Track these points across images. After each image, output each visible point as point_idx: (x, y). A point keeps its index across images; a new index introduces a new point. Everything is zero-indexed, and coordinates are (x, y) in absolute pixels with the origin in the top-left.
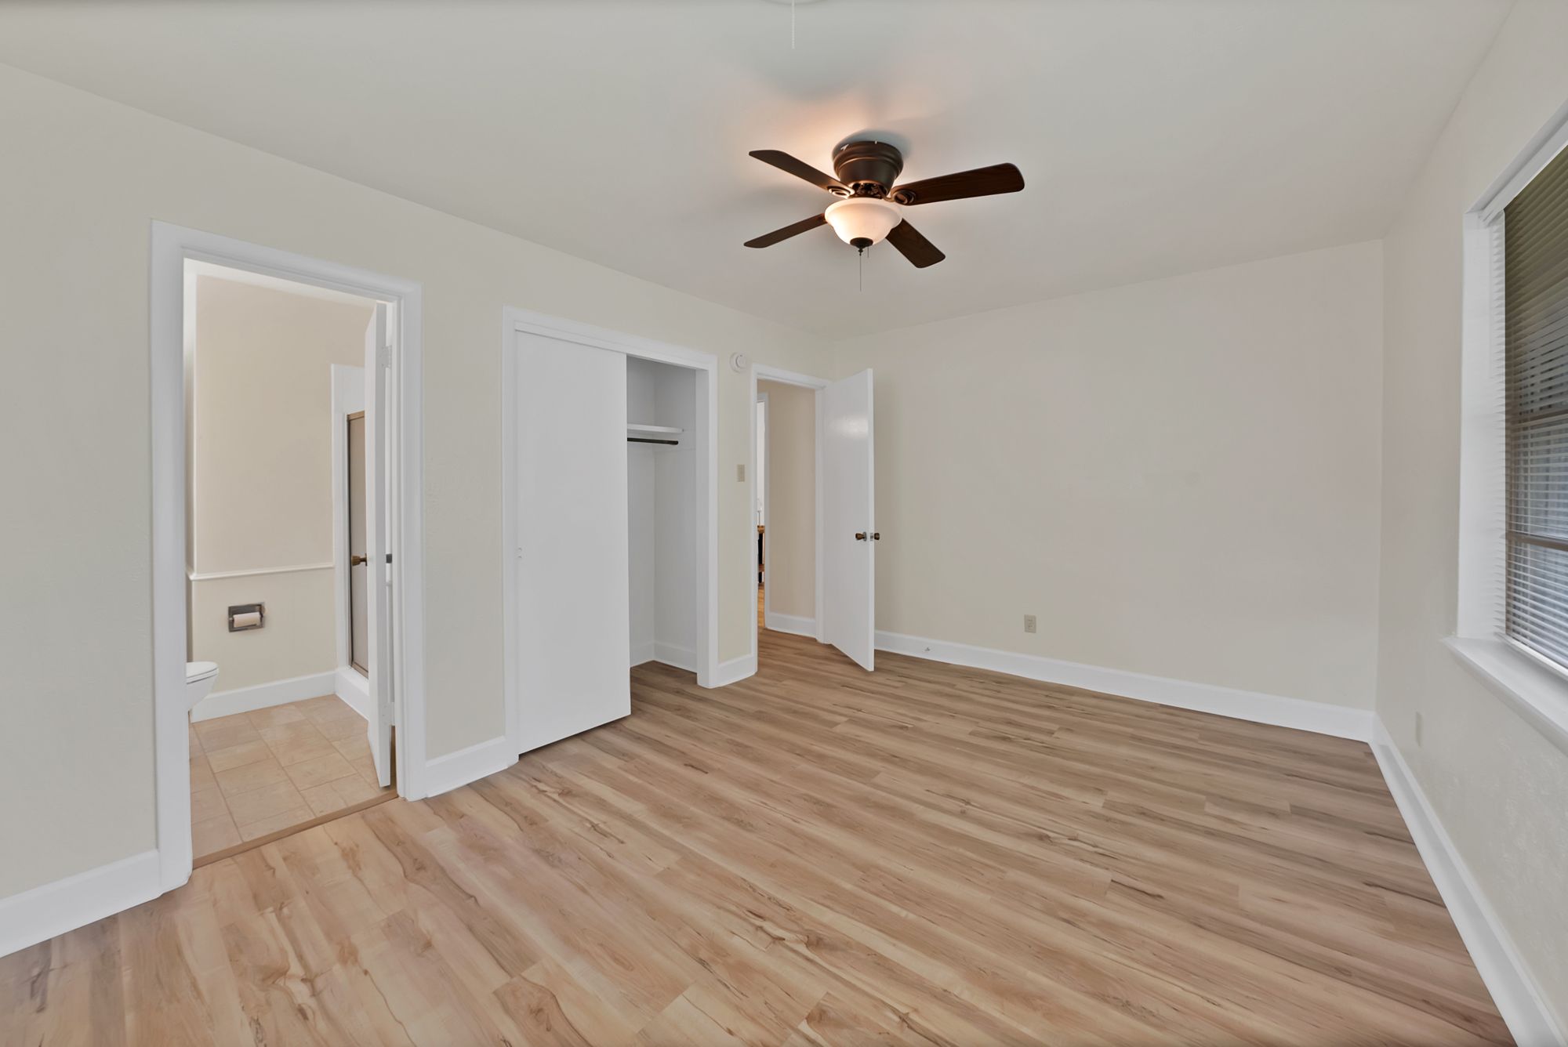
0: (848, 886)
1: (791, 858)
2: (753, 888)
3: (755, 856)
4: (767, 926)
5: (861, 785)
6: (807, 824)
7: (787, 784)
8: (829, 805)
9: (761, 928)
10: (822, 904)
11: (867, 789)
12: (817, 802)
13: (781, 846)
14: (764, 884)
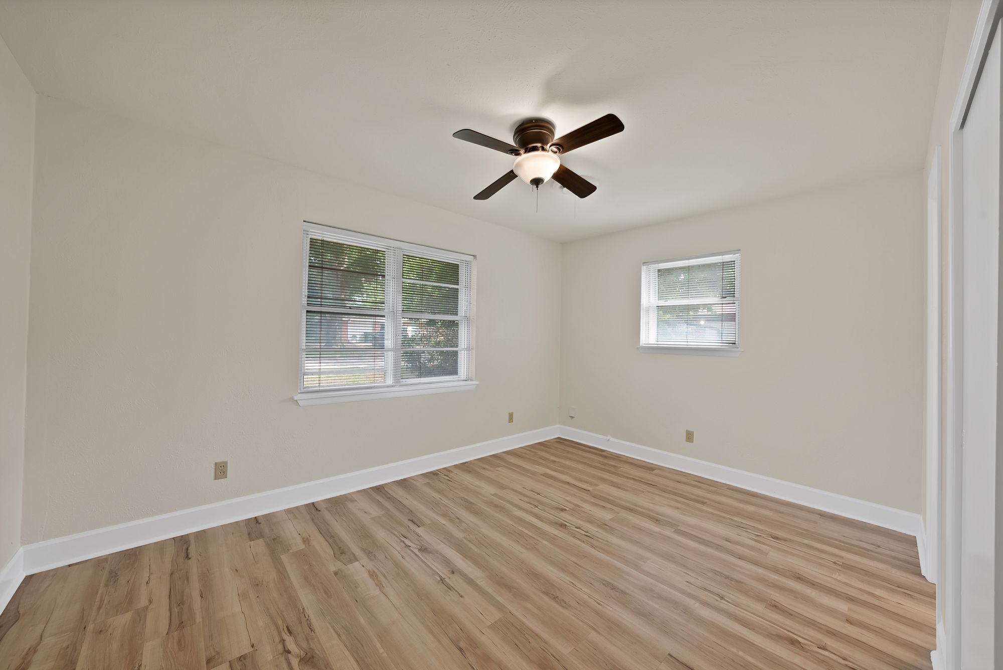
0: (545, 542)
1: (574, 559)
2: (592, 547)
3: (596, 563)
4: (584, 533)
5: (514, 612)
6: (565, 580)
7: (581, 624)
8: (546, 594)
9: (586, 532)
10: (558, 537)
11: (510, 607)
12: (555, 598)
13: (580, 566)
14: (587, 548)
